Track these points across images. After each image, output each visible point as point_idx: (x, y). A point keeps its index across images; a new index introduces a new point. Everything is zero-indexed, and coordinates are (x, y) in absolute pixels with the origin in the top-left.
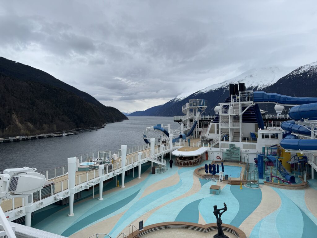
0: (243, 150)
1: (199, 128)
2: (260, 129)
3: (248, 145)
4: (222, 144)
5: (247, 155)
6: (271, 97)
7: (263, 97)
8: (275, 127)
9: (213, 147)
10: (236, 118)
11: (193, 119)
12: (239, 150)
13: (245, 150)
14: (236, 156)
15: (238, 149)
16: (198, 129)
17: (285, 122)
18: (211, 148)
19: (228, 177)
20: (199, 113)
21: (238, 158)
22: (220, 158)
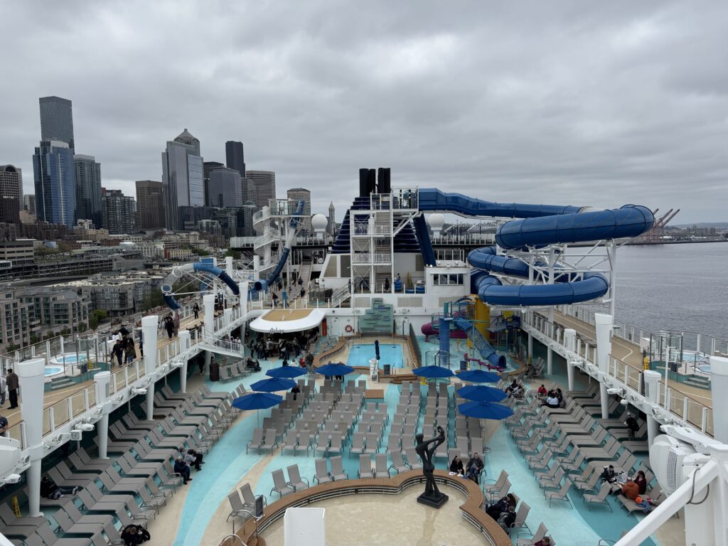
0: (398, 310)
1: (293, 264)
2: (431, 266)
3: (407, 299)
4: (356, 299)
5: (406, 320)
6: (451, 200)
7: (436, 201)
8: (457, 262)
9: (338, 307)
10: (382, 243)
11: (278, 245)
12: (391, 310)
13: (401, 309)
14: (385, 323)
15: (389, 308)
16: (289, 268)
17: (475, 250)
18: (334, 309)
19: (389, 370)
20: (292, 231)
21: (389, 326)
22: (352, 330)
